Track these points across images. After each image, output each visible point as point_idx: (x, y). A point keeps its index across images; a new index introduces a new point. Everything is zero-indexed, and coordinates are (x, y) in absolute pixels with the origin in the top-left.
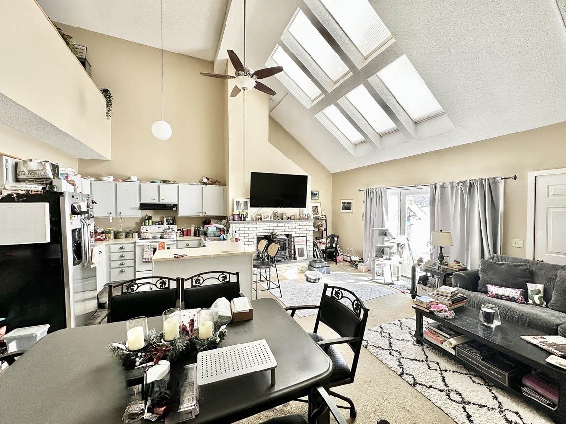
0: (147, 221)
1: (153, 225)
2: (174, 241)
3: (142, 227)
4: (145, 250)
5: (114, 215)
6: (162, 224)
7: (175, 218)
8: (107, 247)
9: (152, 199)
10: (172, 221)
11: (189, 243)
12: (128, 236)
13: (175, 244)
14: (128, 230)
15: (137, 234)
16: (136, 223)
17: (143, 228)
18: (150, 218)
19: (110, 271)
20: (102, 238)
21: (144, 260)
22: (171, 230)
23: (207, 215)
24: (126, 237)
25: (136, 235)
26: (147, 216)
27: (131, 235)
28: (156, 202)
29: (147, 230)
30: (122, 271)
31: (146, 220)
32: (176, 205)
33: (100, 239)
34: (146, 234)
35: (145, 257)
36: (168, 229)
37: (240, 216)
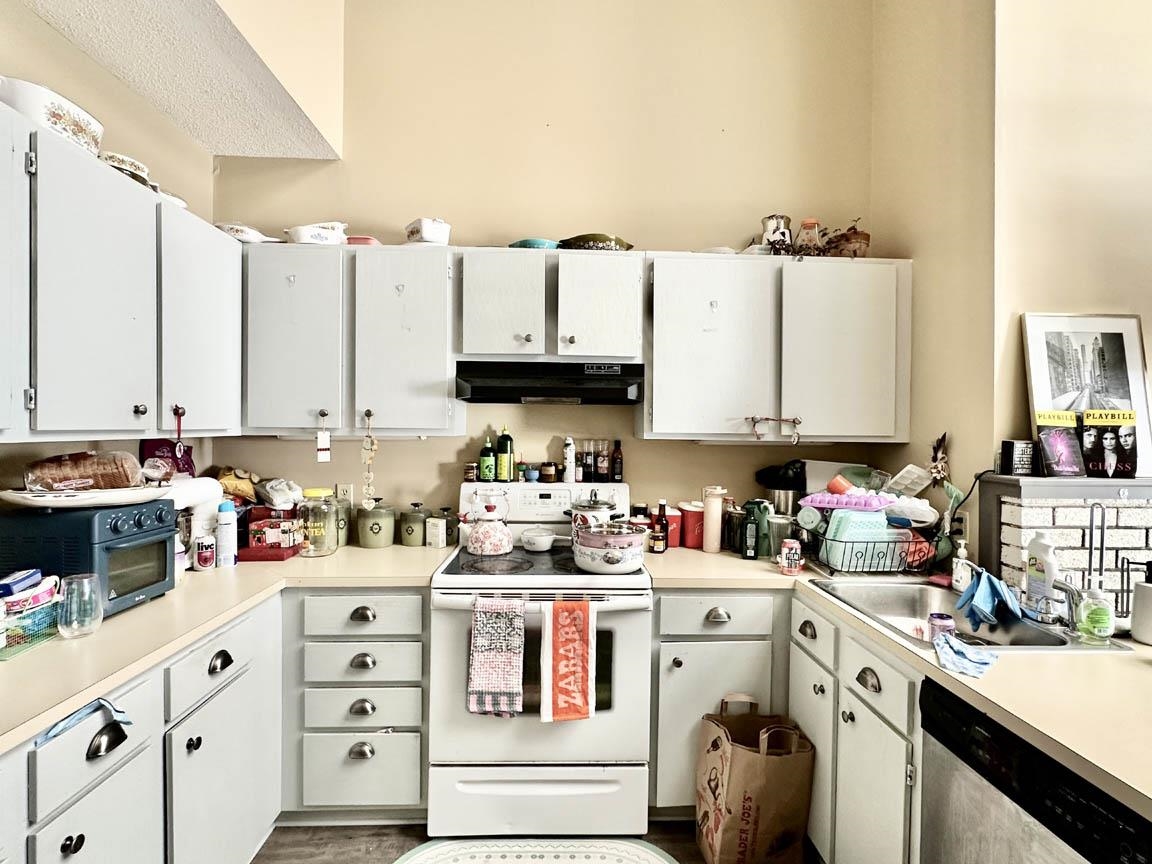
0: (490, 460)
1: (516, 480)
2: (638, 591)
3: (467, 489)
4: (480, 641)
5: (338, 420)
6: (560, 476)
7: (618, 444)
8: (293, 601)
9: (517, 337)
10: (604, 465)
11: (723, 605)
12: (404, 534)
13: (645, 610)
14: (406, 503)
15: (442, 524)
16: (443, 468)
17: (472, 497)
18: (502, 444)
19: (300, 743)
20: (286, 541)
21: (474, 707)
22: (604, 515)
23: (802, 430)
24: (398, 539)
25: (438, 528)
26: (490, 431)
27: (418, 528)
28: (536, 351)
29: (489, 509)
30: (358, 754)
31: (485, 452)
32: (635, 373)
33: (277, 546)
34: (483, 527)
35: (478, 684)
36: (594, 504)
37: (1089, 440)
